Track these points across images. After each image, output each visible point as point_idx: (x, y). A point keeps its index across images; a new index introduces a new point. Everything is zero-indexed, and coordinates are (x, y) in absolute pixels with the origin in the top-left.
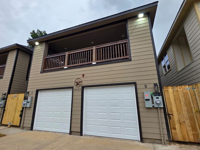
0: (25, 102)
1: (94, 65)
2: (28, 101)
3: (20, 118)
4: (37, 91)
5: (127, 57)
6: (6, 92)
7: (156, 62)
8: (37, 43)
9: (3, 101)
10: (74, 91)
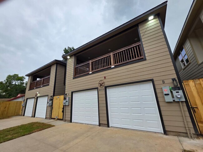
0: (65, 102)
1: (113, 68)
2: (67, 101)
3: (62, 113)
4: (72, 93)
5: (142, 57)
6: (52, 95)
7: (171, 58)
8: (68, 57)
9: (51, 101)
10: (99, 91)
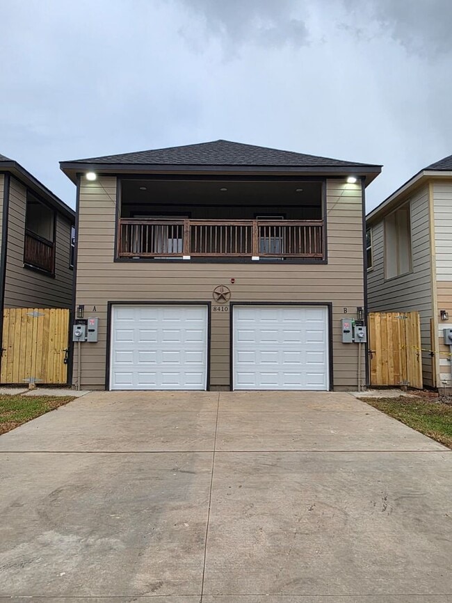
0: (82, 330)
1: (256, 262)
2: (89, 328)
3: (66, 366)
4: (110, 304)
5: (320, 255)
8: (91, 176)
10: (212, 311)
